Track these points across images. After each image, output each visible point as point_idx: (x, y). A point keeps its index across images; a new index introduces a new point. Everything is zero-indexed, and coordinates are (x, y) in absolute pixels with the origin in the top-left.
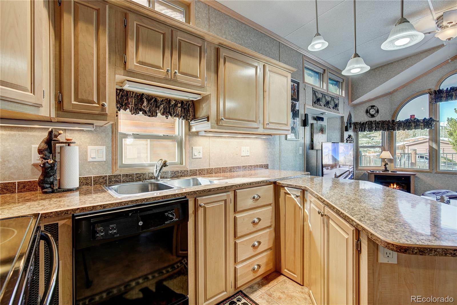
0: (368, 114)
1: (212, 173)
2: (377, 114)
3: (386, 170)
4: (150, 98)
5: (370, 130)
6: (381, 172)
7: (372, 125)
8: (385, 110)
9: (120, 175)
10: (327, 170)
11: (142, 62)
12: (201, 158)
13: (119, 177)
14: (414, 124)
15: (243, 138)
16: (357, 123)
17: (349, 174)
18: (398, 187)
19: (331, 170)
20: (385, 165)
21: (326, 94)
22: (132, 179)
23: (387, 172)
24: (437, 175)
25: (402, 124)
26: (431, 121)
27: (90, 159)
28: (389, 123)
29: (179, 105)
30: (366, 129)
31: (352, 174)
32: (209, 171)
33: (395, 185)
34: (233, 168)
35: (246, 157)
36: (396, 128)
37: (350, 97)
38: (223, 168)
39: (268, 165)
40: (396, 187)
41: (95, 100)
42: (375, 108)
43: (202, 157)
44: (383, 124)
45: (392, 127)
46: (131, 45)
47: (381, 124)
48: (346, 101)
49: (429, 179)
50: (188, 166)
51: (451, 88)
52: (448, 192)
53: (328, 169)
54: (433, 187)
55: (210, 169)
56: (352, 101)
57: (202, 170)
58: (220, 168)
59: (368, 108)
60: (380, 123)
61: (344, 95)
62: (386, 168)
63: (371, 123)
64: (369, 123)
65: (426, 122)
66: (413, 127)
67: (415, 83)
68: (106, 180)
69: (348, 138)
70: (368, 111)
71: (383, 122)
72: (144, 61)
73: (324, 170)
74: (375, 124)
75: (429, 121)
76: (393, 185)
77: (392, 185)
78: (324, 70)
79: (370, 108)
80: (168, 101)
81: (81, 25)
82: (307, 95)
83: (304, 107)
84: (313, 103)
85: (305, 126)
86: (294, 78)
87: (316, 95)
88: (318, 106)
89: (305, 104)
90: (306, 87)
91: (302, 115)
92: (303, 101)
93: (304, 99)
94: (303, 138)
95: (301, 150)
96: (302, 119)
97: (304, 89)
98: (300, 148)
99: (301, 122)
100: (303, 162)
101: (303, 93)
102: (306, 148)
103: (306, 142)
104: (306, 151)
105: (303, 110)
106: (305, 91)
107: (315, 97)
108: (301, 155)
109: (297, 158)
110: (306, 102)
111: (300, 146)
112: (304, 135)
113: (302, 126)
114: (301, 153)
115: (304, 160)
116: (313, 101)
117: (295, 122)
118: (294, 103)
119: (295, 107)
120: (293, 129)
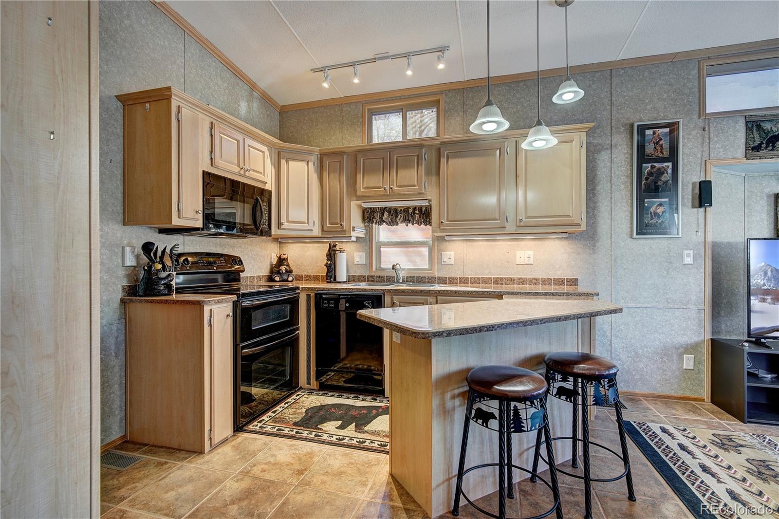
1: (467, 283)
4: (390, 211)
9: (375, 276)
10: (760, 303)
11: (367, 187)
12: (452, 265)
13: (374, 277)
15: (515, 240)
19: (773, 305)
22: (383, 280)
27: (356, 263)
29: (417, 212)
32: (463, 280)
34: (501, 280)
35: (526, 266)
38: (484, 278)
39: (576, 280)
41: (338, 222)
43: (453, 263)
46: (360, 177)
50: (436, 272)
53: (764, 302)
55: (464, 277)
57: (454, 278)
58: (479, 279)
68: (365, 279)
72: (368, 186)
73: (752, 302)
80: (406, 210)
81: (332, 175)
82: (716, 139)
83: (703, 166)
84: (746, 150)
85: (700, 206)
86: (661, 117)
87: (765, 128)
88: (773, 152)
89: (706, 161)
90: (712, 123)
91: (694, 184)
92: (699, 156)
93: (702, 151)
94: (697, 231)
95: (688, 255)
96: (692, 193)
97: (704, 129)
98: (686, 252)
99: (690, 200)
100: (701, 281)
101: (700, 140)
102: (709, 252)
103: (710, 239)
104: (709, 258)
105: (699, 173)
106: (707, 132)
107: (757, 135)
108: (690, 266)
109: (672, 273)
110: (712, 155)
111: (687, 249)
112: (704, 225)
113: (697, 208)
114: (689, 262)
115: (702, 277)
116: (746, 147)
117: (663, 202)
118: (655, 167)
119: (663, 173)
120: (653, 217)
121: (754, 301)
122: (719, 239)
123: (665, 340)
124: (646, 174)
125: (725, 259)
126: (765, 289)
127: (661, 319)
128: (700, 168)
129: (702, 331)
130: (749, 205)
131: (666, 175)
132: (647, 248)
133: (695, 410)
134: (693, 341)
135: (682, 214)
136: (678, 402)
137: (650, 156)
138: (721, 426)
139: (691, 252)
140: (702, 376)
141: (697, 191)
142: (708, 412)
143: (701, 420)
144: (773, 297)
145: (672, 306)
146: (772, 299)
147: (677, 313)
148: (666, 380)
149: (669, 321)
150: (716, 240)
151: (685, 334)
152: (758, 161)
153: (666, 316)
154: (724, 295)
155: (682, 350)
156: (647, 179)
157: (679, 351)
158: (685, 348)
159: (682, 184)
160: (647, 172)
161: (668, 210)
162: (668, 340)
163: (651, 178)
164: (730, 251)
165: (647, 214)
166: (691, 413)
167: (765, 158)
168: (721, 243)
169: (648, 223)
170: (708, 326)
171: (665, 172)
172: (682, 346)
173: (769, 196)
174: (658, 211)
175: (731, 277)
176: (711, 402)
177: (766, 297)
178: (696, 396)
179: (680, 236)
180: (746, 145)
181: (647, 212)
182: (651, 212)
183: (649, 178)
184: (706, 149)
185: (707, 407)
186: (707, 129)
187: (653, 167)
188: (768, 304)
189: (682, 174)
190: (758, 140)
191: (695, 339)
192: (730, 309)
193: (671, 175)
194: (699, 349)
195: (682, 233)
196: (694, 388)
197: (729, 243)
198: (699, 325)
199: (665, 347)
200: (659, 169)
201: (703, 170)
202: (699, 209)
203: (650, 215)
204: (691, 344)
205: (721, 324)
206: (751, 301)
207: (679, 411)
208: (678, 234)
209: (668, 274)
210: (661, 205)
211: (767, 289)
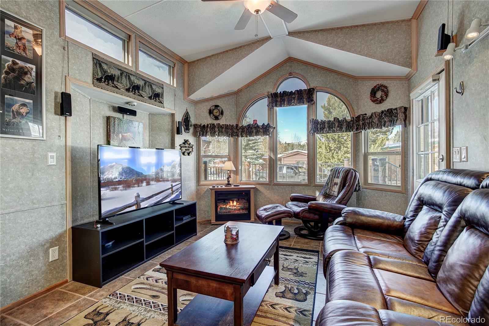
0: (212, 115)
2: (221, 115)
3: (229, 184)
5: (213, 134)
6: (224, 187)
7: (215, 129)
8: (230, 113)
10: (112, 192)
14: (255, 130)
16: (196, 125)
17: (172, 193)
18: (238, 204)
19: (125, 191)
20: (228, 178)
21: (133, 74)
23: (229, 186)
24: (274, 187)
25: (245, 129)
26: (269, 127)
28: (233, 127)
30: (208, 133)
31: (178, 193)
33: (235, 202)
36: (240, 134)
37: (185, 90)
40: (237, 204)
42: (219, 108)
44: (227, 129)
45: (236, 133)
47: (225, 128)
48: (180, 94)
49: (268, 192)
51: (283, 92)
52: (277, 207)
54: (271, 200)
56: (189, 95)
59: (212, 108)
60: (223, 128)
61: (175, 85)
62: (228, 182)
63: (213, 127)
64: (211, 126)
65: (264, 128)
66: (254, 134)
67: (256, 83)
69: (184, 143)
70: (212, 112)
71: (227, 127)
74: (218, 128)
75: (267, 127)
76: (233, 203)
77: (231, 202)
78: (130, 36)
79: (214, 108)
82: (73, 61)
83: (64, 80)
84: (93, 79)
85: (62, 114)
86: (23, 15)
87: (104, 68)
88: (108, 86)
89: (66, 76)
90: (70, 46)
91: (56, 93)
92: (60, 70)
93: (63, 67)
94: (59, 136)
95: (52, 157)
96: (55, 101)
97: (64, 48)
98: (50, 154)
99: (53, 107)
100: (63, 180)
101: (61, 55)
102: (69, 154)
103: (69, 143)
104: (69, 160)
105: (61, 85)
106: (66, 52)
107: (99, 70)
108: (54, 167)
109: (37, 174)
110: (70, 74)
111: (51, 152)
112: (64, 131)
113: (58, 115)
114: (53, 163)
115: (64, 176)
116: (93, 77)
117: (27, 103)
118: (17, 64)
119: (26, 73)
120: (16, 116)
121: (104, 192)
122: (75, 145)
123: (31, 241)
124: (6, 68)
125: (79, 160)
126: (116, 181)
127: (26, 221)
128: (61, 81)
129: (65, 222)
130: (93, 121)
131: (29, 76)
132: (8, 149)
133: (63, 298)
134: (57, 233)
135: (46, 118)
136: (45, 297)
137: (12, 50)
138: (87, 302)
139: (54, 154)
140: (65, 261)
141: (59, 100)
142: (73, 292)
143: (70, 307)
144: (125, 185)
145: (37, 206)
146: (123, 187)
147: (43, 212)
148: (33, 280)
149: (35, 221)
150: (73, 145)
151: (50, 229)
152: (99, 89)
153: (32, 217)
154: (79, 189)
155: (48, 245)
156: (7, 73)
157: (46, 247)
158: (50, 243)
159: (46, 91)
160: (8, 66)
161: (32, 112)
162: (34, 240)
163: (12, 74)
164: (82, 154)
165: (9, 112)
166: (61, 302)
167: (104, 89)
168: (77, 148)
169: (10, 122)
170: (69, 216)
171: (29, 73)
172: (47, 241)
173: (103, 117)
174: (22, 111)
175: (83, 174)
176: (73, 280)
177: (117, 187)
178: (61, 281)
179: (45, 139)
180: (93, 75)
181: (8, 109)
182: (13, 111)
183: (10, 73)
184: (66, 66)
185: (71, 287)
186: (66, 49)
187: (14, 63)
188: (120, 191)
189: (46, 81)
190: (100, 75)
191: (60, 231)
192: (83, 200)
193: (35, 78)
194: (62, 239)
195: (46, 137)
196: (59, 275)
197: (81, 148)
198: (62, 218)
199: (31, 248)
200: (22, 68)
201: (64, 83)
202: (61, 116)
203: (11, 113)
204: (55, 236)
205: (77, 213)
206: (101, 192)
207: (49, 307)
208: (43, 137)
209: (32, 175)
210: (24, 105)
211: (119, 181)
